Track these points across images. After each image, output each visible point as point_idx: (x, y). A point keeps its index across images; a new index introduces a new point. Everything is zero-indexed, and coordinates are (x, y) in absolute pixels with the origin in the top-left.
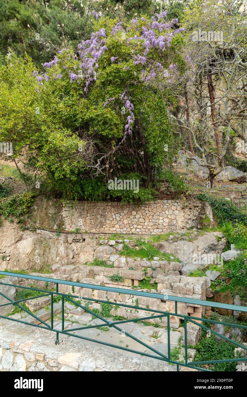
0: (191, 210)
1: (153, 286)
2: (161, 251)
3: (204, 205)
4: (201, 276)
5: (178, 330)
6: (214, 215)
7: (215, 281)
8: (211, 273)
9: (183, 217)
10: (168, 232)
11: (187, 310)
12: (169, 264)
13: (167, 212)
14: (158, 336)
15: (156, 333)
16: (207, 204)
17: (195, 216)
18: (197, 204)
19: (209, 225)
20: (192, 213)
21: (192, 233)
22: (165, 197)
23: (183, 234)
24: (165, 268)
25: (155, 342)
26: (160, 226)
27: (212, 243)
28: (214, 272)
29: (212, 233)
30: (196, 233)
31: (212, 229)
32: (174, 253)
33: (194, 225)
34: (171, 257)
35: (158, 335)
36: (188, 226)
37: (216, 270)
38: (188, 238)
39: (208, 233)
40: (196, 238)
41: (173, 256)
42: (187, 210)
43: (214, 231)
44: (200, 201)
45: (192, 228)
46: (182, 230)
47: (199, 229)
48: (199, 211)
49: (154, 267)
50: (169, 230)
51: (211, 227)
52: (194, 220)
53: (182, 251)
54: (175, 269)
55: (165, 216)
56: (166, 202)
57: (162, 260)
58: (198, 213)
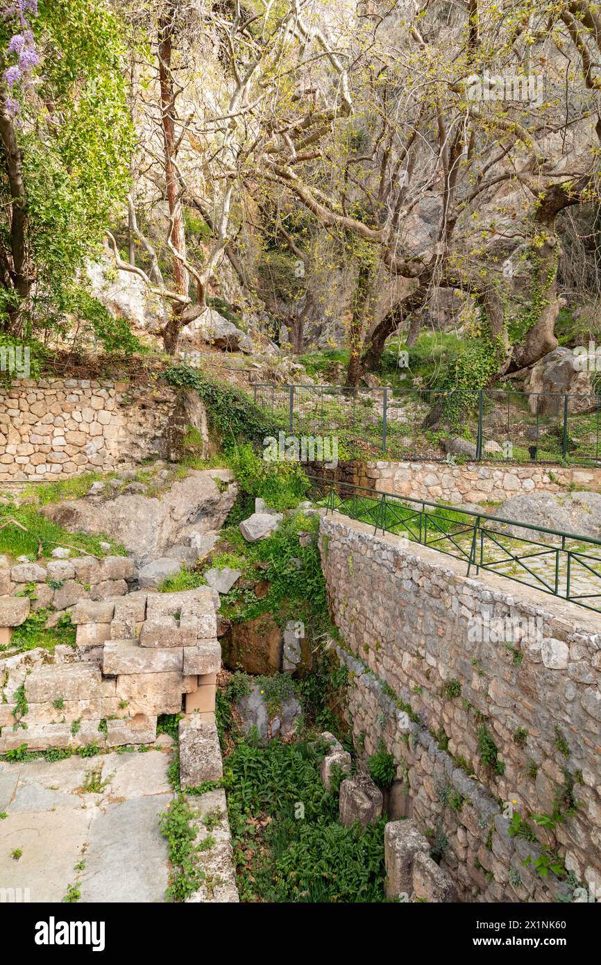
0: (147, 411)
1: (59, 635)
2: (69, 529)
3: (185, 397)
4: (192, 585)
5: (155, 745)
6: (210, 425)
7: (230, 593)
8: (219, 576)
9: (124, 428)
10: (80, 471)
11: (180, 687)
12: (100, 562)
13: (76, 415)
14: (103, 781)
15: (94, 773)
16: (193, 396)
17: (159, 428)
18: (164, 395)
19: (199, 452)
20: (150, 419)
21: (155, 473)
22: (69, 369)
23: (130, 476)
24: (88, 578)
25: (102, 806)
26: (57, 456)
27: (207, 497)
28: (226, 570)
29: (207, 472)
30: (166, 472)
31: (207, 462)
32: (109, 532)
33: (157, 452)
34: (103, 544)
35: (100, 778)
36: (138, 455)
37: (231, 567)
38: (147, 488)
39: (196, 471)
40: (167, 486)
41: (106, 539)
42: (134, 410)
43: (212, 467)
44: (173, 387)
45: (150, 459)
46: (120, 465)
47: (172, 462)
48: (171, 414)
49: (57, 579)
50: (82, 467)
51: (203, 457)
52: (155, 437)
53: (132, 525)
54: (115, 576)
55: (71, 425)
56: (75, 385)
57: (80, 554)
58: (166, 419)
